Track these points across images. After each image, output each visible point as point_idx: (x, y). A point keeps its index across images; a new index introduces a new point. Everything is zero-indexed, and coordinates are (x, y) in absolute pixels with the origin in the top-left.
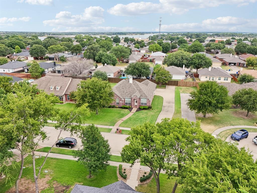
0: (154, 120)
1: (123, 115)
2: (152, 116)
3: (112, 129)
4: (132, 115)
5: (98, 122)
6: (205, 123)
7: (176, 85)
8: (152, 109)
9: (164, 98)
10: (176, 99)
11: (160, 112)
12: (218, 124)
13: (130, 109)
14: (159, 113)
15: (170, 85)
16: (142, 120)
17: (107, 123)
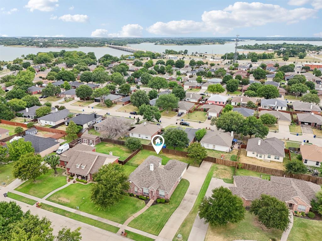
0: (165, 220)
1: (137, 209)
2: (165, 214)
3: (119, 228)
4: (145, 211)
5: (111, 216)
6: (216, 232)
7: (213, 162)
8: (169, 204)
9: (190, 184)
10: (202, 189)
11: (177, 208)
12: (229, 235)
13: (147, 200)
14: (174, 210)
15: (207, 161)
16: (153, 219)
17: (118, 219)
